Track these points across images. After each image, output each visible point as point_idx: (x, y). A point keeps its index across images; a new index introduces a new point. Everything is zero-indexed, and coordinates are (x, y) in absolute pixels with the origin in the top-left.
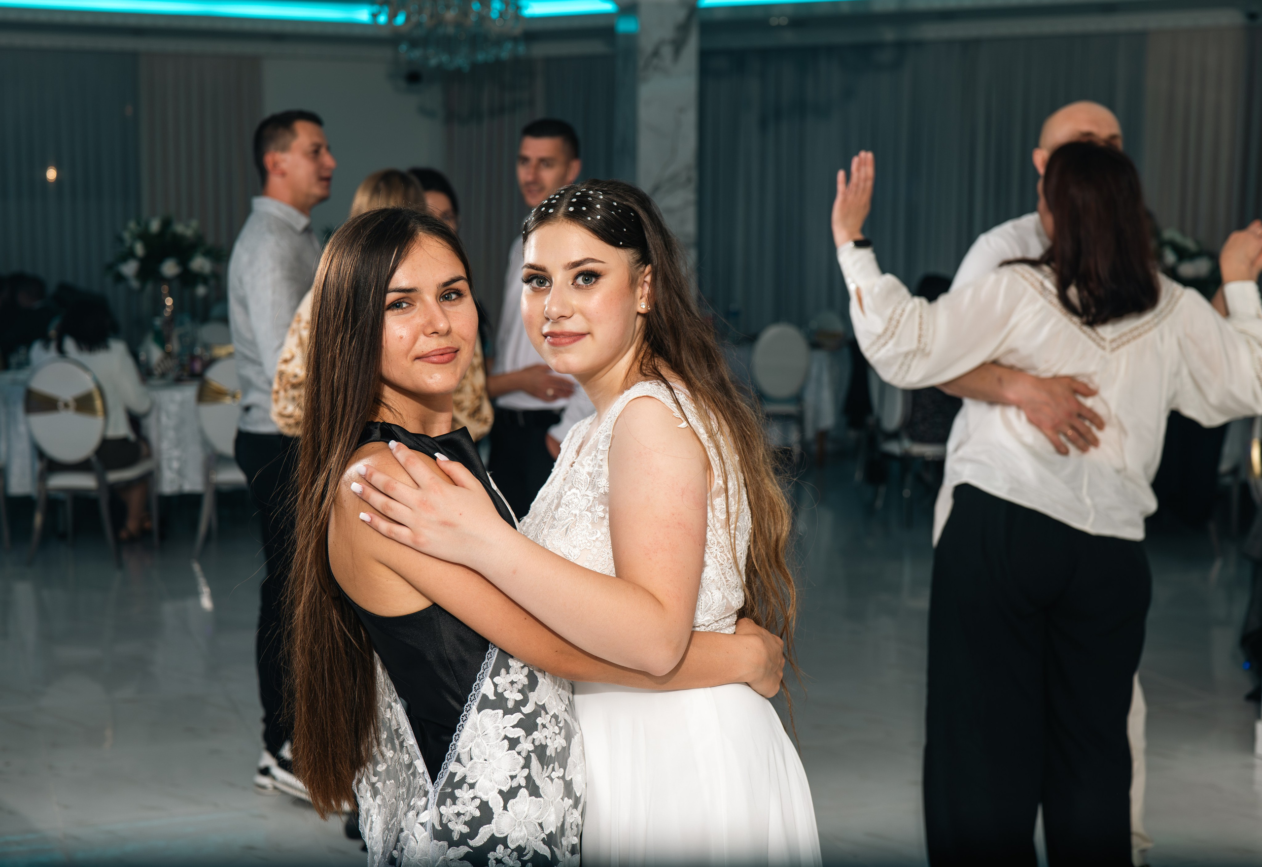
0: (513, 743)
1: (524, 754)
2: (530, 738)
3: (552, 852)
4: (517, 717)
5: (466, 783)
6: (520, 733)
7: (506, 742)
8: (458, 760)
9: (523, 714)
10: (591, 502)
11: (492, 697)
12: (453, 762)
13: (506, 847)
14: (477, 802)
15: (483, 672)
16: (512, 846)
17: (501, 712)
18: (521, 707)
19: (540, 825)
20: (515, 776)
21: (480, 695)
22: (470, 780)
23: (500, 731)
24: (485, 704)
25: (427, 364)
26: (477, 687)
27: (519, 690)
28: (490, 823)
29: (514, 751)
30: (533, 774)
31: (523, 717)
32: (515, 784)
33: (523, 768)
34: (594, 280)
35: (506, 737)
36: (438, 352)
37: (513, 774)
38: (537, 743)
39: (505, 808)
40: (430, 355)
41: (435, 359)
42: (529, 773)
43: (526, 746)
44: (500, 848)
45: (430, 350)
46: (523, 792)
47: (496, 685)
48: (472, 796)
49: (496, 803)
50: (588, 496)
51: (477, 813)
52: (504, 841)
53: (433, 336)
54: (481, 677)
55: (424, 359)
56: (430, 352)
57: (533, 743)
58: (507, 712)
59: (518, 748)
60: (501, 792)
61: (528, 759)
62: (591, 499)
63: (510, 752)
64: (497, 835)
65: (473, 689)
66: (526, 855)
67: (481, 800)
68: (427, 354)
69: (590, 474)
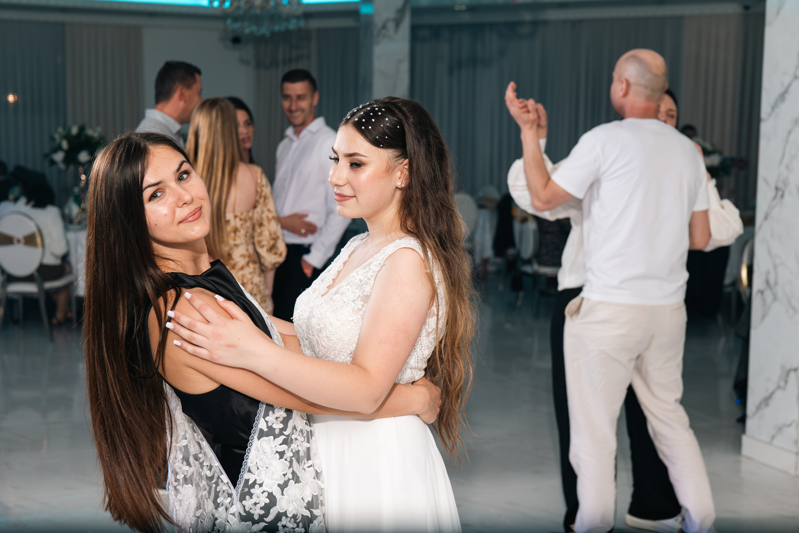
0: (281, 454)
1: (289, 460)
2: (290, 449)
3: (311, 513)
4: (282, 438)
5: (257, 484)
6: (284, 447)
7: (277, 454)
8: (249, 471)
9: (285, 435)
10: (356, 297)
11: (265, 429)
12: (246, 473)
13: (287, 517)
14: (266, 494)
15: (259, 416)
16: (290, 515)
17: (272, 437)
18: (283, 432)
19: (302, 499)
20: (286, 474)
21: (258, 430)
22: (258, 482)
23: (273, 449)
24: (262, 434)
25: (187, 224)
26: (256, 425)
27: (281, 421)
28: (276, 505)
29: (283, 459)
30: (295, 470)
31: (286, 437)
32: (286, 479)
33: (289, 468)
35: (277, 452)
36: (192, 214)
37: (284, 473)
38: (294, 451)
39: (283, 494)
40: (187, 218)
41: (191, 219)
42: (293, 470)
43: (289, 454)
44: (284, 518)
45: (186, 215)
46: (292, 482)
47: (267, 422)
48: (262, 491)
49: (277, 492)
51: (267, 501)
52: (285, 514)
53: (184, 206)
54: (258, 419)
55: (184, 221)
56: (186, 216)
57: (292, 451)
58: (276, 436)
59: (285, 457)
60: (279, 485)
61: (291, 462)
63: (281, 460)
64: (281, 511)
65: (254, 427)
66: (298, 519)
67: (268, 493)
68: (185, 218)
69: (361, 281)
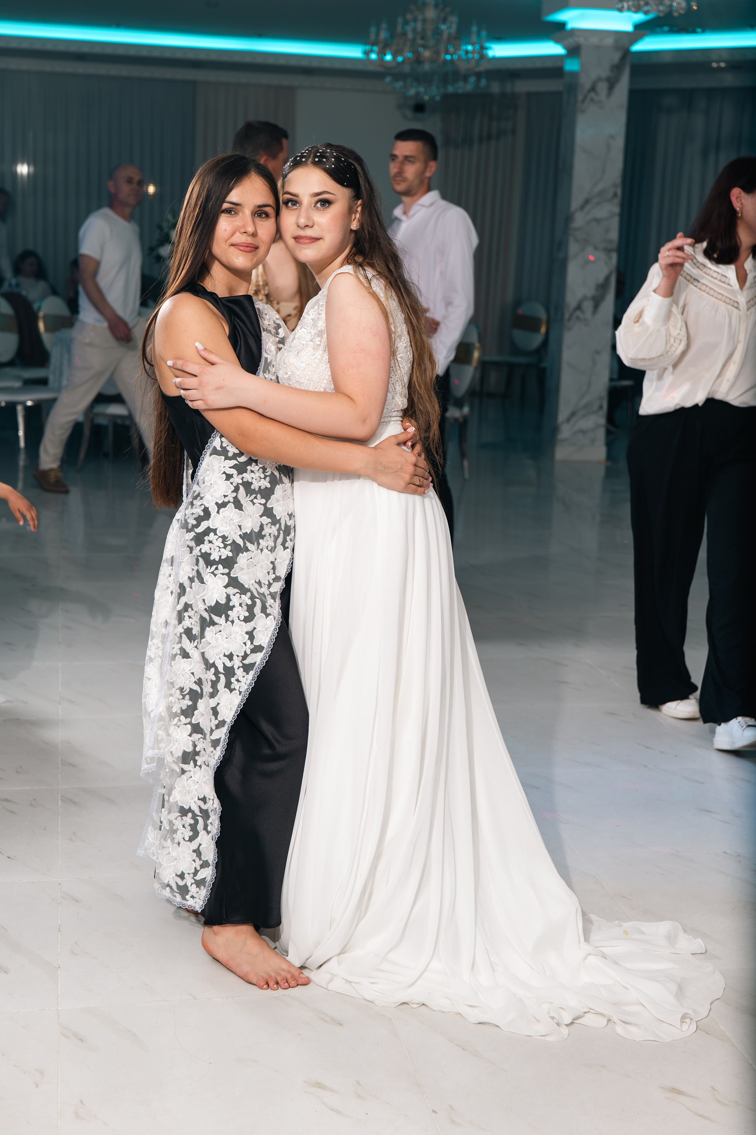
0: (229, 477)
1: (235, 484)
2: (241, 476)
3: (245, 544)
4: (234, 462)
5: (199, 496)
6: (234, 472)
7: (224, 475)
8: (198, 484)
9: (238, 461)
10: (313, 336)
11: (219, 448)
12: (195, 485)
13: (216, 534)
14: (203, 507)
15: (216, 434)
17: (223, 458)
18: (237, 457)
19: (240, 526)
20: (227, 496)
21: (212, 447)
22: (202, 495)
23: (221, 469)
24: (215, 452)
25: (236, 250)
26: (211, 442)
28: (208, 520)
29: (228, 481)
30: (239, 497)
31: (238, 463)
32: (226, 500)
33: (232, 492)
34: (327, 205)
35: (224, 473)
36: (245, 245)
37: (226, 494)
38: (245, 480)
39: (218, 512)
41: (242, 248)
43: (237, 479)
44: (212, 534)
46: (231, 506)
47: (222, 442)
48: (201, 504)
49: (213, 509)
50: (311, 333)
51: (202, 514)
52: (215, 531)
53: (244, 235)
54: (214, 436)
55: (236, 246)
56: (240, 243)
57: (242, 479)
58: (227, 458)
59: (231, 480)
60: (217, 504)
61: (237, 488)
62: (313, 334)
63: (226, 481)
64: (211, 527)
65: (209, 442)
66: (227, 541)
67: (205, 506)
68: (238, 244)
69: (313, 320)
